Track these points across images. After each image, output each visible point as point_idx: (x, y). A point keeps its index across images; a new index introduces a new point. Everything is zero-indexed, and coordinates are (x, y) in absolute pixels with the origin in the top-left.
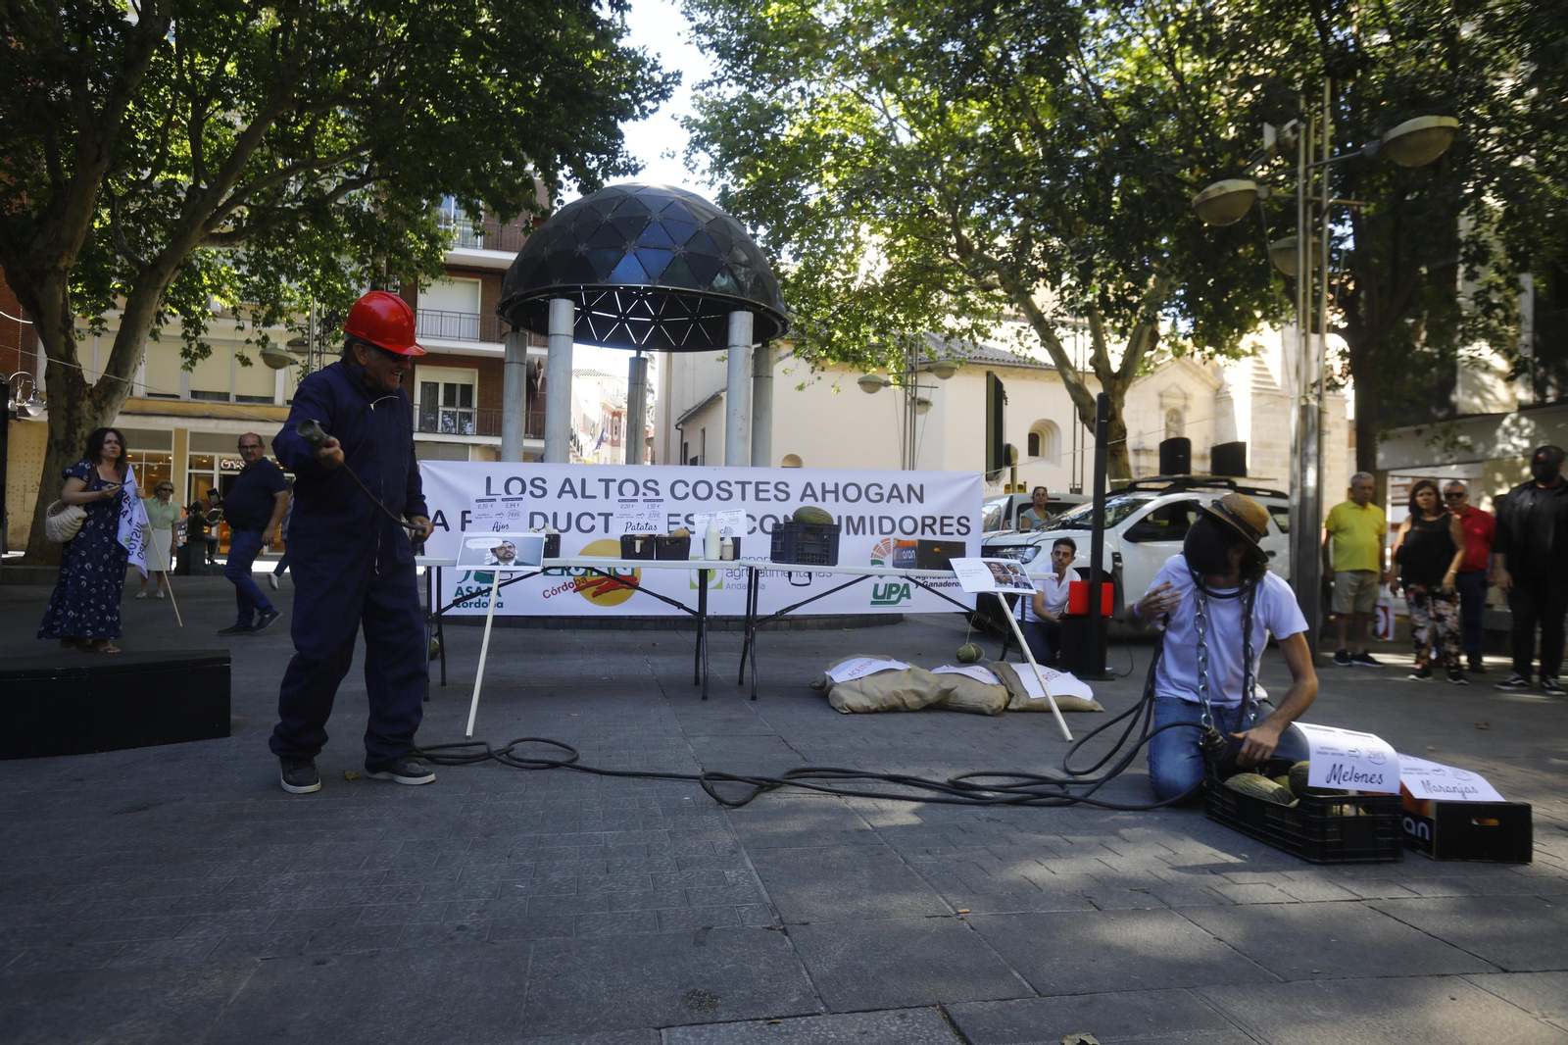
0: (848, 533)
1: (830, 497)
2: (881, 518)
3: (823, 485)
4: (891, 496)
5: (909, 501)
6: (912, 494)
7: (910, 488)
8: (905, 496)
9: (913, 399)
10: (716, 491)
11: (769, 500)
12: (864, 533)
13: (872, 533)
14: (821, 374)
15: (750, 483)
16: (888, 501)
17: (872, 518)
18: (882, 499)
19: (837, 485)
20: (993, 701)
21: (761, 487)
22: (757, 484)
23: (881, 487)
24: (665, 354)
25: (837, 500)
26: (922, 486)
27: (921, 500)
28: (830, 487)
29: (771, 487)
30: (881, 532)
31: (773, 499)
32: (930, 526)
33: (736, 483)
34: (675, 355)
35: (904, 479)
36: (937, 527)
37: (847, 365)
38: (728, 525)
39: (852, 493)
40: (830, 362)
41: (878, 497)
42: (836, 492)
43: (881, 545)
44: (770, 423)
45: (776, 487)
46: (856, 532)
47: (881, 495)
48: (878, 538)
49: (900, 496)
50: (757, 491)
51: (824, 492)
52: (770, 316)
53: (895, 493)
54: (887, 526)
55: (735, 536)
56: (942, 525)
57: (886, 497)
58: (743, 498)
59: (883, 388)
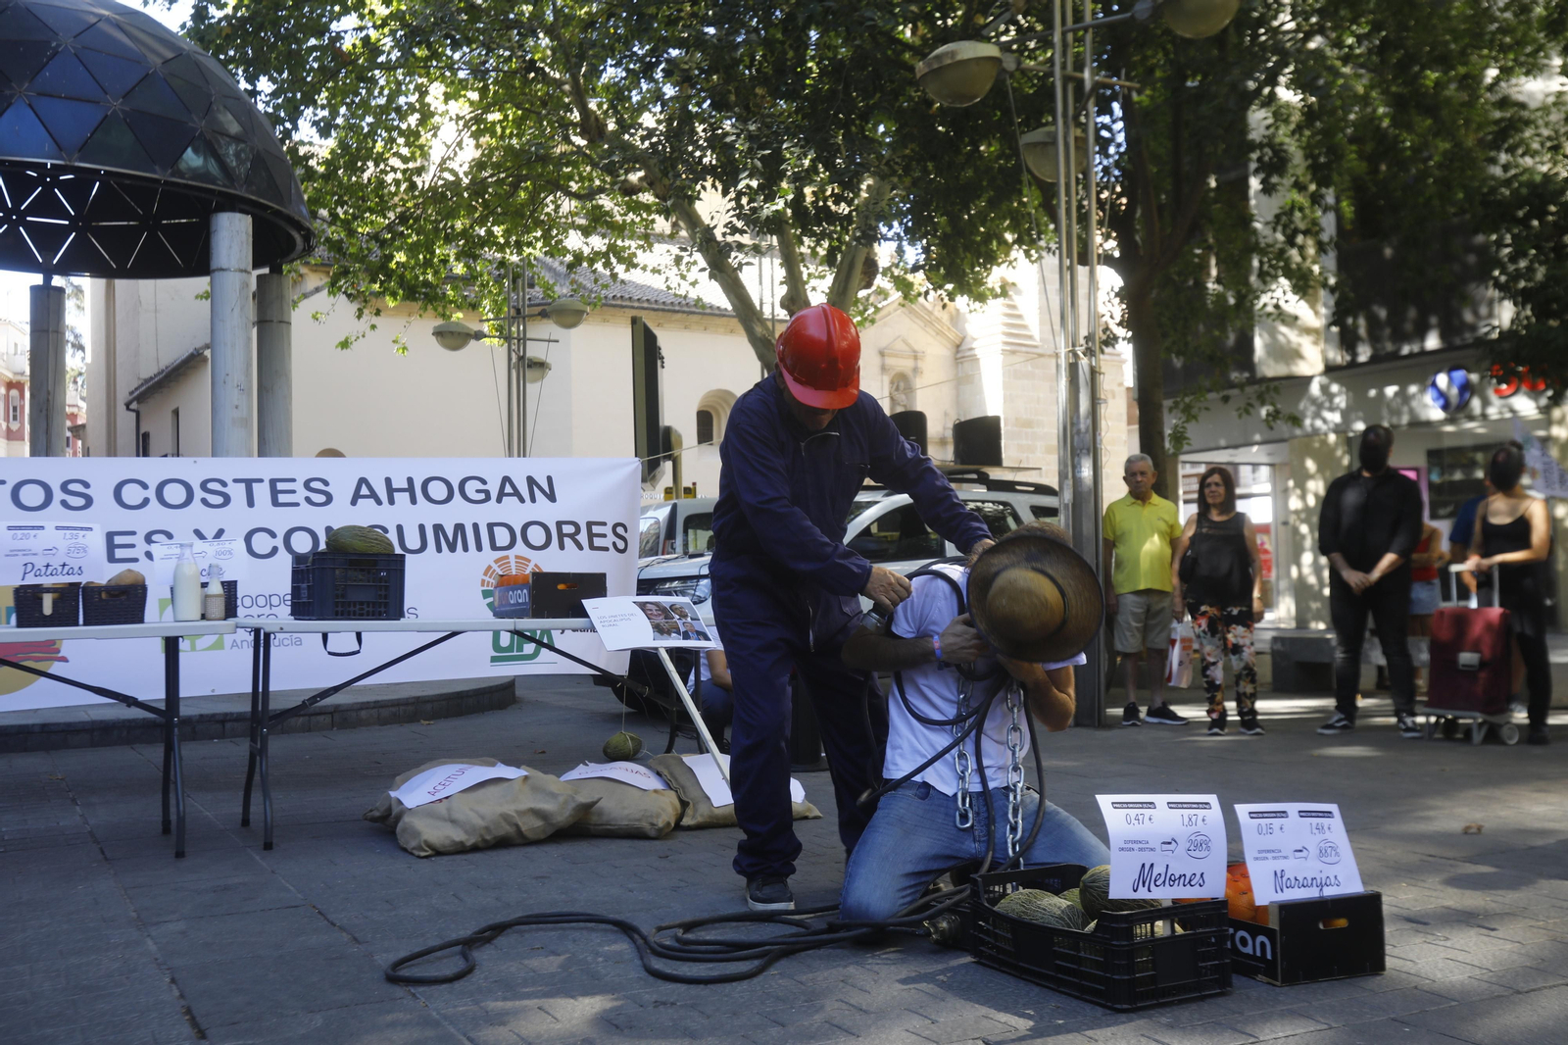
0: (439, 550)
1: (402, 498)
2: (491, 526)
3: (388, 481)
4: (501, 495)
5: (533, 500)
6: (536, 491)
7: (531, 482)
8: (525, 492)
9: (521, 358)
10: (199, 494)
11: (297, 504)
12: (466, 549)
13: (479, 548)
14: (375, 320)
15: (261, 481)
16: (499, 500)
17: (476, 526)
18: (488, 498)
19: (410, 481)
20: (658, 816)
21: (280, 486)
22: (273, 482)
23: (484, 482)
24: (102, 282)
25: (414, 501)
26: (549, 479)
27: (551, 497)
28: (399, 482)
29: (299, 486)
30: (494, 547)
31: (304, 503)
32: (572, 536)
33: (236, 481)
34: (121, 285)
35: (519, 470)
36: (583, 538)
37: (416, 306)
38: (215, 562)
39: (438, 490)
40: (391, 303)
41: (482, 496)
42: (411, 489)
43: (495, 567)
44: (288, 397)
45: (307, 485)
46: (452, 548)
47: (487, 493)
48: (489, 556)
49: (516, 493)
50: (275, 493)
51: (391, 491)
52: (283, 223)
53: (508, 489)
54: (502, 537)
55: (227, 578)
56: (591, 536)
57: (494, 495)
58: (251, 503)
59: (473, 343)
